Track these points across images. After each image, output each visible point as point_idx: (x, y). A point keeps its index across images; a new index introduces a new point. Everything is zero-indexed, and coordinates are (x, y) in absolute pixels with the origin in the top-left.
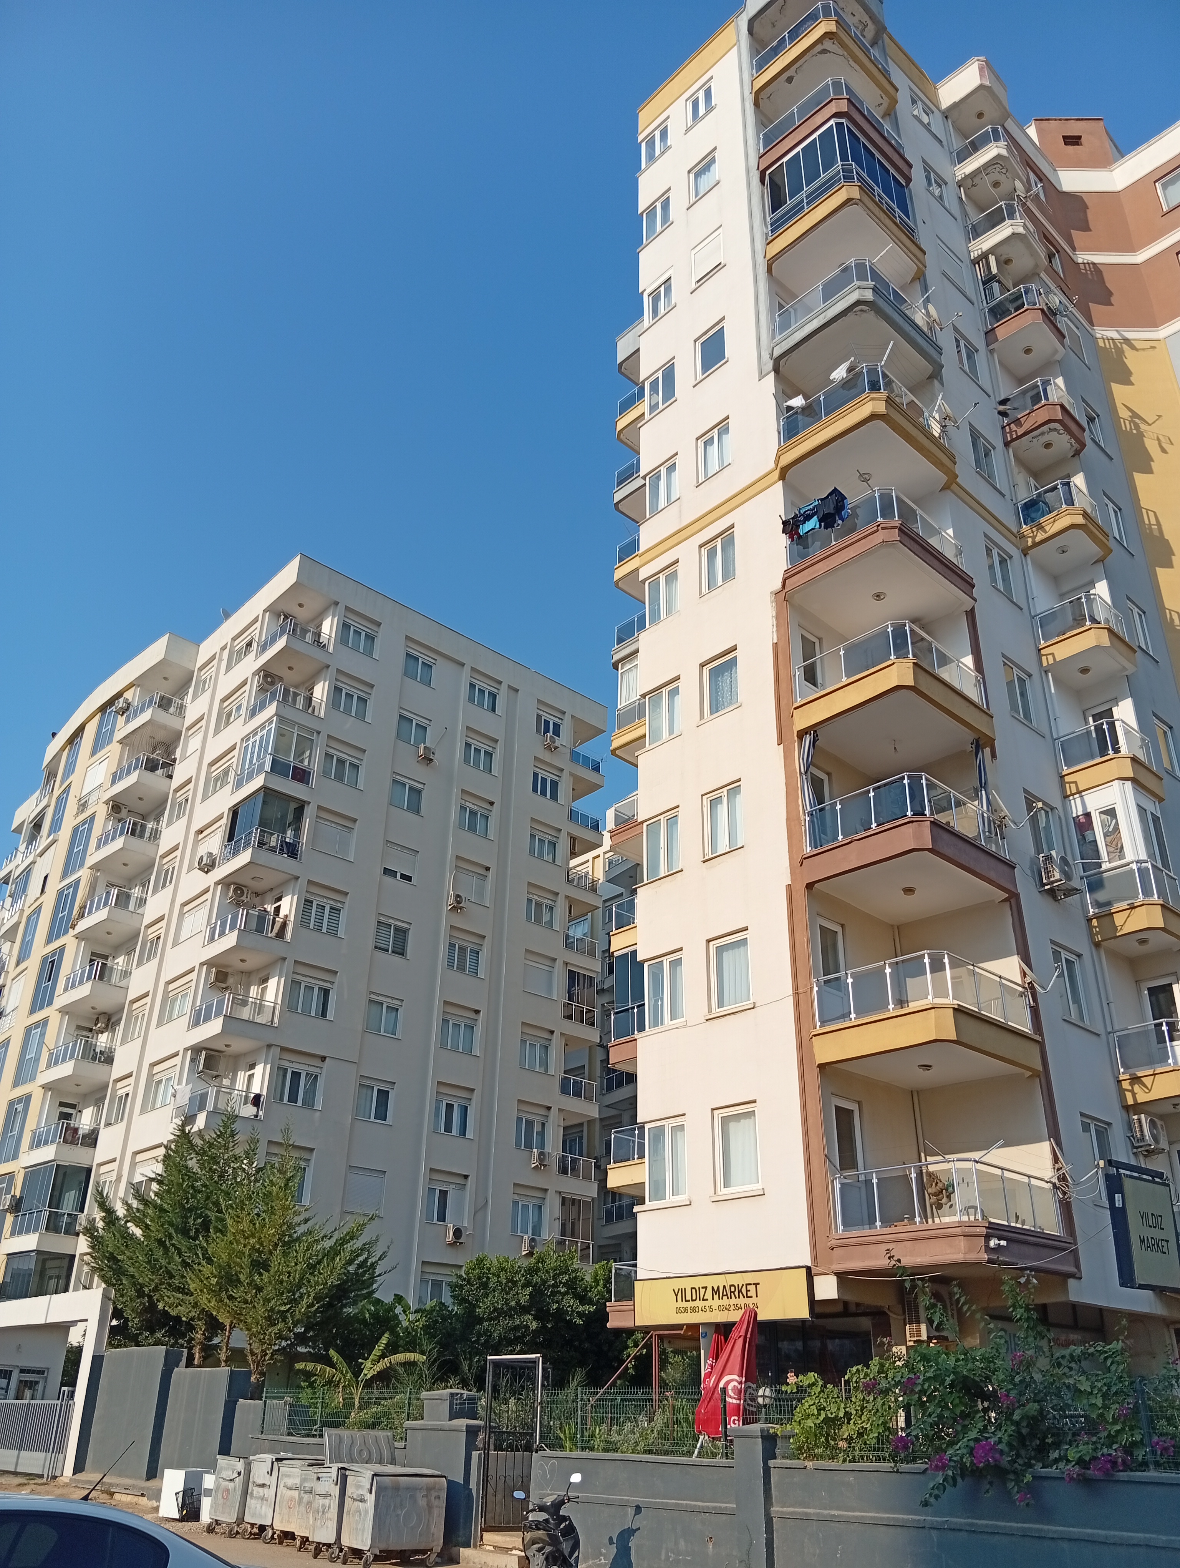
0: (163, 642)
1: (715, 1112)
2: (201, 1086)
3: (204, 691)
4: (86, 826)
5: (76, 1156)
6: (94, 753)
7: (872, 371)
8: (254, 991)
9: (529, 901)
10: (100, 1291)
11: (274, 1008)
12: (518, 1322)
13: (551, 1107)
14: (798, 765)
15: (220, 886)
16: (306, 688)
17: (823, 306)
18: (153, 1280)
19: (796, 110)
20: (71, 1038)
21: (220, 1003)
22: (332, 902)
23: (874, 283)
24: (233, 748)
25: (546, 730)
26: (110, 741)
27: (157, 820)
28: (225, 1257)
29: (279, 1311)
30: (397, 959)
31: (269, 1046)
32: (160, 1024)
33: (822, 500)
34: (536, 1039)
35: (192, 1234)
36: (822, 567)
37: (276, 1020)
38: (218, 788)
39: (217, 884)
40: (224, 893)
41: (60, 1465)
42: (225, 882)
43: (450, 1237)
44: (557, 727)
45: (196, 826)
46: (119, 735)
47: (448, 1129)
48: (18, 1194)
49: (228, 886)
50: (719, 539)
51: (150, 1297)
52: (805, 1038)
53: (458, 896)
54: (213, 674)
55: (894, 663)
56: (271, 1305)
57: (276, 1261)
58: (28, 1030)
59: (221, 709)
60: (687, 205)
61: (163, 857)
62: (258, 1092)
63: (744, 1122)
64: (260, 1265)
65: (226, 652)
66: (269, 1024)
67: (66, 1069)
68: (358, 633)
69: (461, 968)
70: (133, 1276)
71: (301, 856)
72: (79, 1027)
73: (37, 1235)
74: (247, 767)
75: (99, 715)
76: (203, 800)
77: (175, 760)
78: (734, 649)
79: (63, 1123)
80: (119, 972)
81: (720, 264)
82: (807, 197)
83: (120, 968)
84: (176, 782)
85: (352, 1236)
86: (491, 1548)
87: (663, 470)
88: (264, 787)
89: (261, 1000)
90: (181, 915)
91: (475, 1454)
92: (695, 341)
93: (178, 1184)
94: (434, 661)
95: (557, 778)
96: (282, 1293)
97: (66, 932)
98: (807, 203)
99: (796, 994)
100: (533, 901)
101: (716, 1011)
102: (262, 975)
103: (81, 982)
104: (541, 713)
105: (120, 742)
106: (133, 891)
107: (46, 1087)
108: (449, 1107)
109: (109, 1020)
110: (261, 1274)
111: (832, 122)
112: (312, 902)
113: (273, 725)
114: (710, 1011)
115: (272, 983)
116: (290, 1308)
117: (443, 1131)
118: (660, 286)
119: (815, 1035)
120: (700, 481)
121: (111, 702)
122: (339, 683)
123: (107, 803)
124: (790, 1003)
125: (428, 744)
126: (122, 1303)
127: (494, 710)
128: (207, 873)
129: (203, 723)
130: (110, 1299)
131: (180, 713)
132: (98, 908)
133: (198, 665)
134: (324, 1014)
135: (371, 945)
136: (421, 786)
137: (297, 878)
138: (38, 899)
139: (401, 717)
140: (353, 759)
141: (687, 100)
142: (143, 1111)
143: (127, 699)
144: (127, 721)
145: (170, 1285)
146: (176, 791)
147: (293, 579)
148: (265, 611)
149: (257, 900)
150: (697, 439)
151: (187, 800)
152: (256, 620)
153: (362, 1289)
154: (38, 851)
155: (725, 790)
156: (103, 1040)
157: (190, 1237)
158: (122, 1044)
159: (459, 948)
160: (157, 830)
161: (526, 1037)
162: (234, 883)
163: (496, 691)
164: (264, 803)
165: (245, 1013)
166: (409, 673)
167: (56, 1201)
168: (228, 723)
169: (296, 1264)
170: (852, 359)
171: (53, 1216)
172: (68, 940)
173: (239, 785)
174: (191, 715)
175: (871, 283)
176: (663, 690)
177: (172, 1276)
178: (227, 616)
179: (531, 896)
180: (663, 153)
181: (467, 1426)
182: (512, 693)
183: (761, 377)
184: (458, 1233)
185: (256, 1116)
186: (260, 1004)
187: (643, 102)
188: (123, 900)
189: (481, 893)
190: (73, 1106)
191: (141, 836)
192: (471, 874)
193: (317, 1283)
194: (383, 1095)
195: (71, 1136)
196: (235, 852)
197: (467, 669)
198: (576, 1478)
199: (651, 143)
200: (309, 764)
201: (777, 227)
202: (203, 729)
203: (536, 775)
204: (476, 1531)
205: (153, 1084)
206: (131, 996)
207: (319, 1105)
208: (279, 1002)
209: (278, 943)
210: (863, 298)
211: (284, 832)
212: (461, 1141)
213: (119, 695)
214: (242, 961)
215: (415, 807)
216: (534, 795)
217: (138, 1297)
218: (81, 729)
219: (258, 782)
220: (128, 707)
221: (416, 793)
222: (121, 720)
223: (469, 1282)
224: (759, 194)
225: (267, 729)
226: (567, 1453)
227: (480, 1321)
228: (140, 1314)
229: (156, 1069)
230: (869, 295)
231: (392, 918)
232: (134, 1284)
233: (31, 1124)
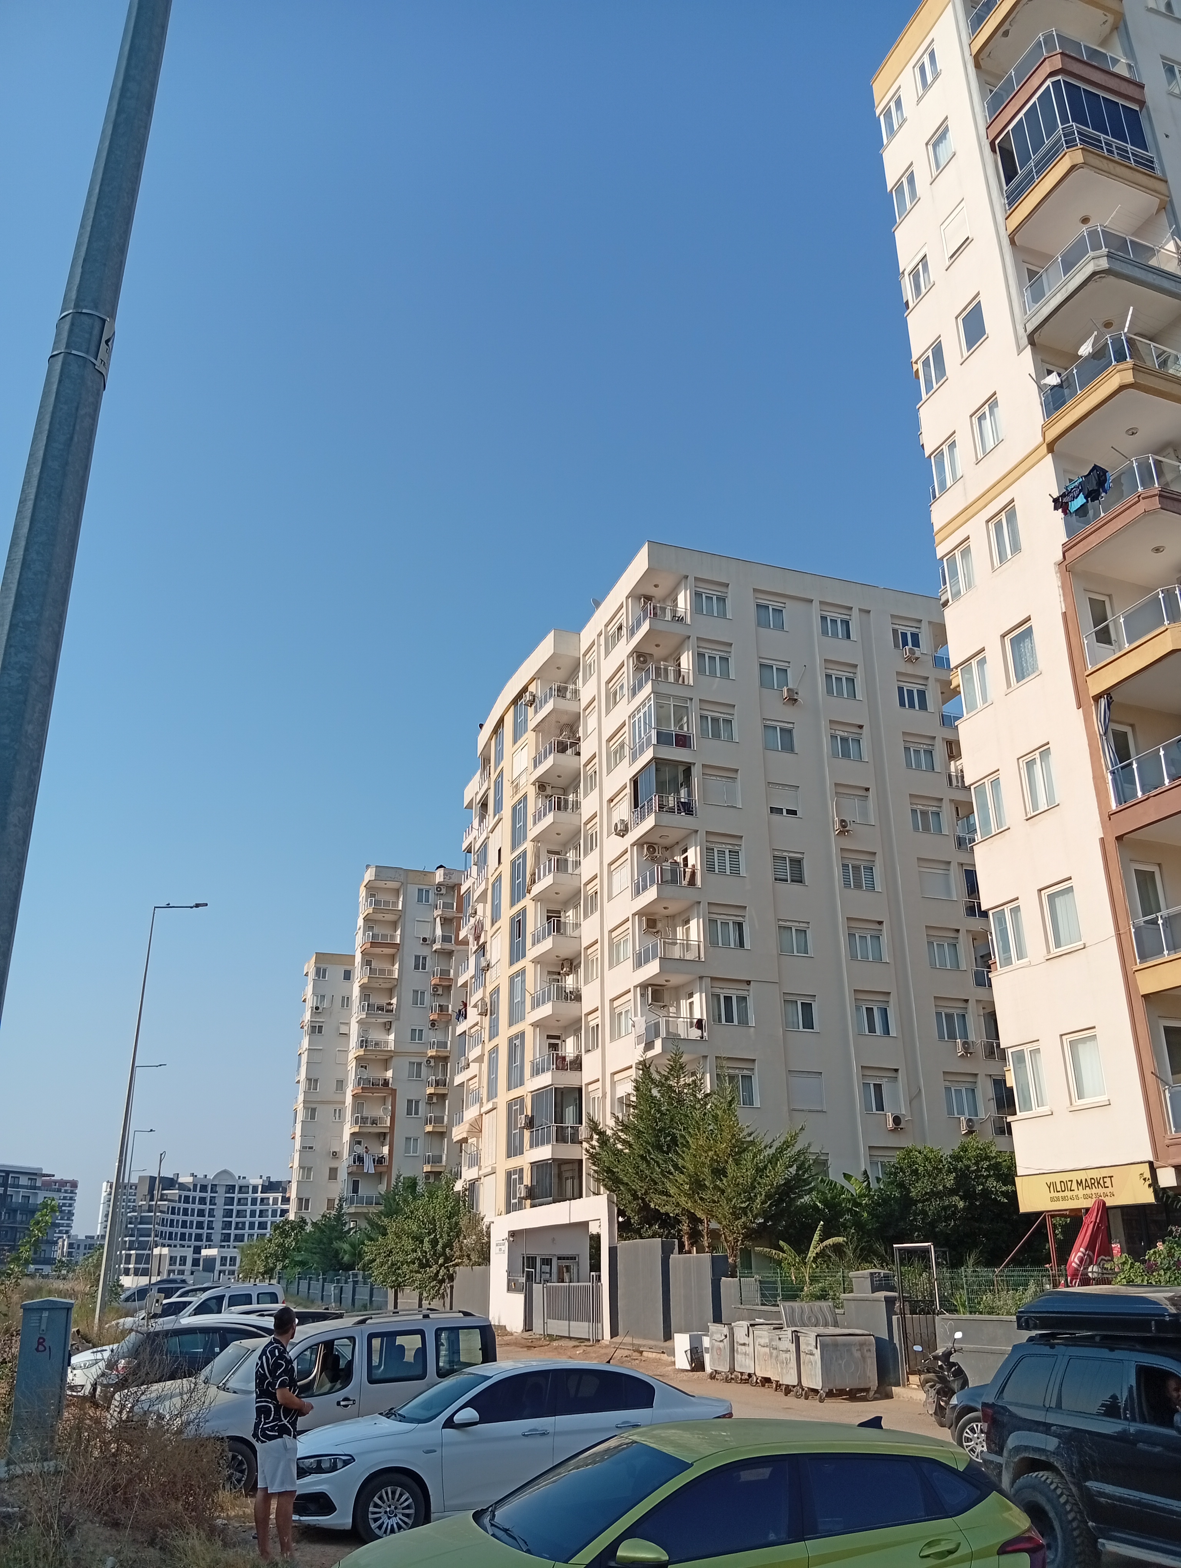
0: (550, 637)
1: (1064, 1037)
2: (653, 1018)
3: (591, 675)
4: (522, 804)
5: (568, 1079)
6: (515, 741)
7: (1117, 341)
8: (680, 930)
9: (914, 811)
10: (606, 1196)
11: (699, 945)
12: (947, 1203)
13: (968, 1000)
14: (1098, 727)
15: (635, 847)
16: (674, 659)
17: (1064, 279)
18: (643, 1187)
19: (1013, 73)
20: (545, 985)
21: (655, 946)
22: (730, 847)
23: (1107, 250)
24: (624, 725)
25: (905, 643)
26: (526, 730)
27: (576, 791)
28: (691, 1168)
29: (741, 1208)
30: (796, 887)
31: (701, 978)
32: (611, 967)
33: (1085, 477)
34: (942, 939)
35: (665, 1149)
36: (1094, 540)
37: (702, 955)
38: (618, 762)
39: (633, 845)
40: (640, 853)
41: (600, 1331)
42: (639, 843)
43: (891, 1124)
44: (915, 637)
45: (607, 796)
46: (532, 724)
47: (872, 1029)
48: (529, 1114)
49: (642, 845)
50: (1003, 513)
51: (643, 1199)
52: (1130, 973)
53: (843, 821)
54: (596, 658)
55: (1167, 629)
56: (733, 1203)
57: (731, 1168)
58: (512, 979)
59: (608, 690)
60: (930, 180)
61: (586, 824)
62: (699, 1017)
63: (1089, 1045)
64: (719, 1172)
65: (602, 637)
66: (697, 959)
67: (546, 1010)
68: (709, 598)
69: (858, 886)
70: (627, 1184)
71: (696, 812)
72: (550, 973)
73: (550, 1146)
74: (637, 741)
75: (513, 707)
76: (608, 774)
77: (579, 739)
78: (1028, 619)
79: (553, 1054)
80: (571, 925)
81: (968, 238)
82: (1036, 166)
83: (571, 922)
84: (584, 758)
85: (787, 1145)
86: (916, 1387)
87: (945, 448)
88: (654, 758)
89: (687, 940)
90: (610, 873)
91: (895, 1318)
92: (956, 318)
93: (647, 1112)
94: (783, 605)
95: (924, 687)
96: (740, 1194)
97: (524, 896)
98: (1036, 172)
99: (1119, 935)
100: (918, 811)
101: (1055, 951)
102: (684, 917)
103: (544, 938)
104: (897, 627)
105: (534, 730)
106: (568, 855)
107: (535, 1025)
108: (870, 1011)
109: (571, 964)
110: (721, 1180)
111: (1048, 82)
112: (713, 849)
113: (652, 702)
114: (1049, 952)
115: (693, 924)
116: (748, 1205)
117: (867, 1032)
118: (918, 264)
119: (1136, 971)
120: (980, 458)
121: (520, 696)
122: (701, 650)
123: (534, 784)
124: (1113, 943)
125: (790, 686)
126: (623, 1205)
127: (848, 637)
128: (623, 836)
129: (595, 703)
130: (614, 1203)
131: (576, 697)
132: (544, 875)
133: (582, 652)
134: (742, 944)
135: (771, 878)
136: (791, 726)
137: (697, 831)
138: (497, 868)
139: (762, 666)
140: (725, 716)
141: (914, 67)
142: (612, 1039)
143: (532, 692)
144: (536, 712)
145: (656, 1190)
146: (586, 765)
147: (645, 566)
148: (627, 598)
149: (667, 854)
150: (971, 416)
151: (595, 772)
152: (621, 606)
153: (804, 1186)
154: (489, 829)
155: (1037, 752)
156: (570, 982)
157: (664, 1152)
158: (585, 984)
159: (852, 867)
160: (577, 801)
161: (932, 939)
162: (646, 843)
163: (848, 617)
164: (657, 770)
165: (677, 952)
166: (762, 623)
167: (559, 1117)
168: (615, 703)
169: (747, 1171)
170: (1096, 333)
171: (560, 1129)
172: (527, 902)
173: (634, 758)
174: (585, 700)
175: (1104, 250)
176: (972, 661)
177: (656, 1183)
178: (597, 604)
179: (915, 806)
180: (900, 126)
181: (885, 1297)
182: (864, 615)
183: (1020, 351)
184: (897, 1120)
185: (702, 1038)
186: (687, 944)
187: (874, 73)
188: (561, 866)
189: (864, 813)
190: (558, 1038)
191: (566, 808)
192: (852, 797)
193: (766, 1185)
194: (807, 1007)
195: (561, 1063)
196: (643, 818)
197: (816, 604)
198: (958, 1335)
199: (888, 114)
200: (688, 730)
201: (1013, 198)
202: (596, 708)
203: (901, 690)
204: (903, 1374)
205: (616, 1017)
206: (585, 944)
207: (752, 1023)
208: (702, 940)
209: (691, 890)
210: (1098, 269)
211: (678, 792)
212: (886, 1039)
213: (525, 689)
214: (665, 908)
215: (788, 746)
216: (902, 710)
217: (634, 1200)
218: (501, 721)
219: (648, 755)
220: (534, 699)
221: (787, 733)
222: (531, 710)
223: (902, 1169)
224: (993, 161)
225: (647, 705)
226: (962, 1316)
227: (915, 1202)
228: (638, 1213)
229: (616, 1004)
230: (1104, 264)
231: (785, 851)
232: (629, 1190)
233: (529, 1057)
